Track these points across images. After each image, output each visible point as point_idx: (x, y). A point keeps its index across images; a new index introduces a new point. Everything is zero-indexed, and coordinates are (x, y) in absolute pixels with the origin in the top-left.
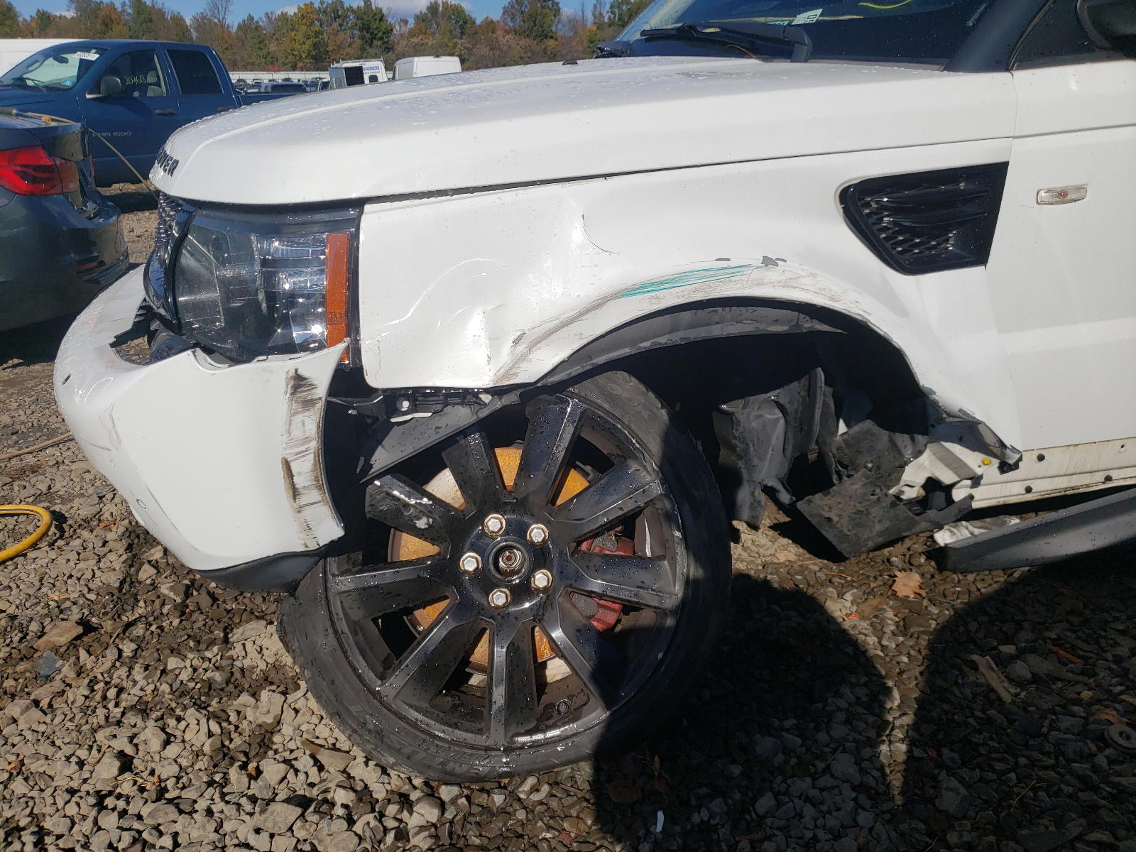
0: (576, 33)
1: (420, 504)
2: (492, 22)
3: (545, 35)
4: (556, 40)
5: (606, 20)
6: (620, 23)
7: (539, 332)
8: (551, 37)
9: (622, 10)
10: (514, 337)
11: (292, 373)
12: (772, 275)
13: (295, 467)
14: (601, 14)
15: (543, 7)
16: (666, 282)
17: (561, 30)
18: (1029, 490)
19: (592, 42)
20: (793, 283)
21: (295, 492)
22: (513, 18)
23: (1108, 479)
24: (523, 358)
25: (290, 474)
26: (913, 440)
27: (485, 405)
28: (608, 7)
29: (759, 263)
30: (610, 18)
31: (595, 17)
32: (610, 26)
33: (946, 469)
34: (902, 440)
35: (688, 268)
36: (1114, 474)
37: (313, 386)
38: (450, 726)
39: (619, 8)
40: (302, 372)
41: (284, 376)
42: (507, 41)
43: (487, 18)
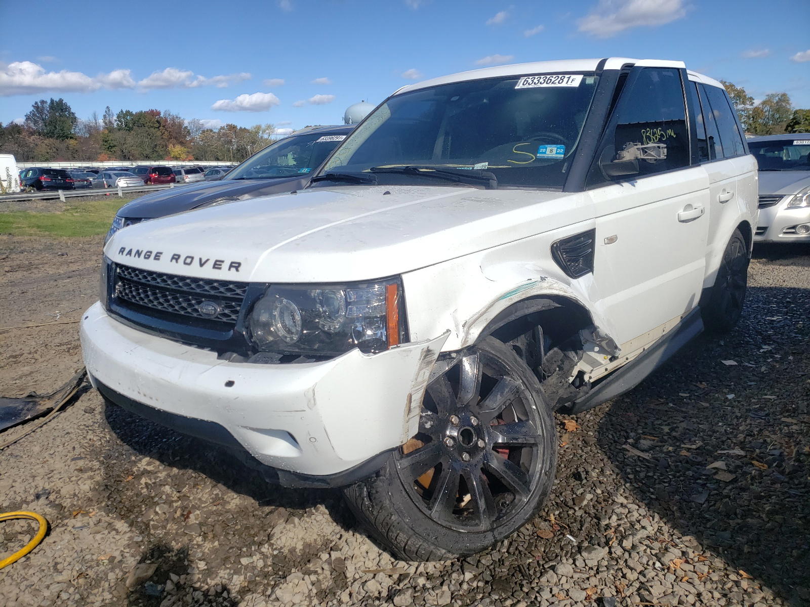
0: (90, 134)
1: (427, 415)
2: (16, 125)
3: (65, 136)
4: (76, 139)
5: (115, 126)
6: (127, 128)
7: (472, 320)
8: (71, 138)
9: (127, 119)
10: (463, 323)
11: (426, 349)
12: (545, 284)
13: (413, 398)
14: (110, 122)
15: (61, 116)
16: (513, 292)
17: (78, 131)
18: (606, 370)
19: (106, 142)
20: (552, 287)
21: (410, 411)
22: (35, 122)
23: (627, 359)
24: (467, 333)
25: (410, 402)
26: (577, 353)
27: (454, 358)
28: (115, 118)
29: (540, 279)
30: (118, 124)
31: (106, 123)
32: (119, 130)
33: (587, 365)
34: (572, 354)
35: (520, 284)
36: (628, 356)
37: (434, 354)
38: (464, 526)
39: (124, 118)
40: (431, 348)
41: (420, 351)
42: (34, 140)
43: (12, 123)
